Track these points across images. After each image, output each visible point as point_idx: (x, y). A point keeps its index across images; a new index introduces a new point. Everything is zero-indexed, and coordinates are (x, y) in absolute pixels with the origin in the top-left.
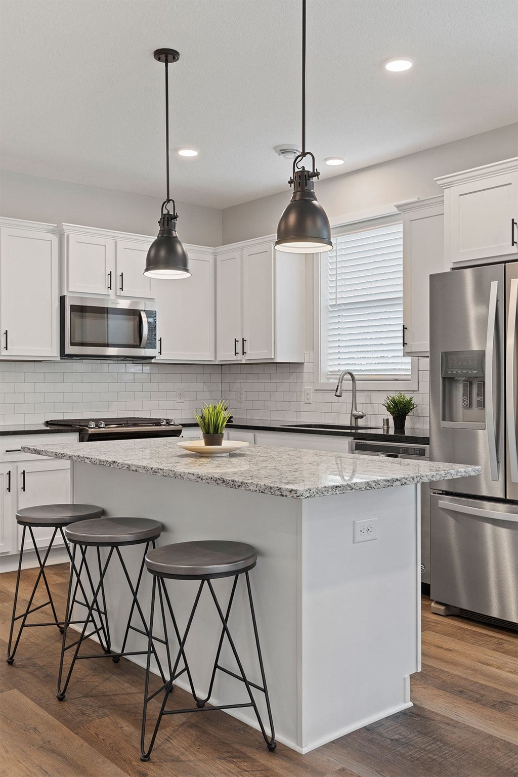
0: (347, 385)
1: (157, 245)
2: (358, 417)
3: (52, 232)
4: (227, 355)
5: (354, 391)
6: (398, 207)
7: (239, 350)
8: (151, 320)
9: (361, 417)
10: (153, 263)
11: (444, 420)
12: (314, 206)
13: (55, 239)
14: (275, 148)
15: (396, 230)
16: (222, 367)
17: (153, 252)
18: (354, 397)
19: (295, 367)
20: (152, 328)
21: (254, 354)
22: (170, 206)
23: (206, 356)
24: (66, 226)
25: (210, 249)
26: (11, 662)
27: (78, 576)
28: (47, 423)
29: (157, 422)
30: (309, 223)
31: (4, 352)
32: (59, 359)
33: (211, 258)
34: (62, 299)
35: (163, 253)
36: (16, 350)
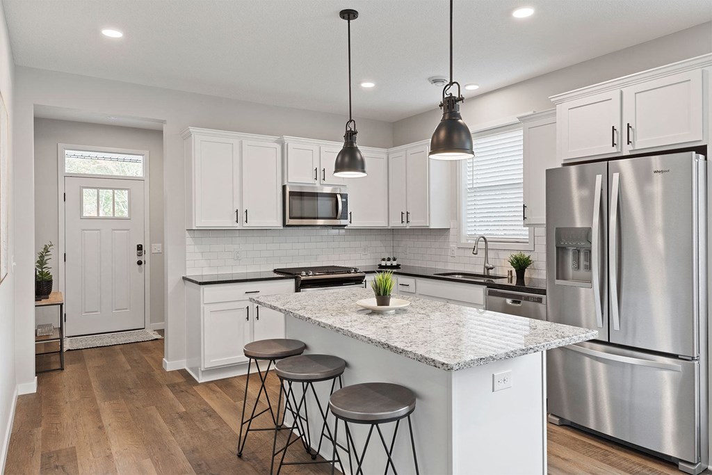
0: (482, 244)
1: (342, 153)
2: (488, 269)
3: (277, 142)
4: (396, 223)
5: (486, 249)
6: (519, 118)
7: (405, 220)
8: (344, 200)
9: (492, 269)
10: (340, 167)
11: (557, 279)
12: (459, 123)
13: (279, 147)
14: (429, 79)
15: (518, 136)
16: (393, 232)
17: (339, 159)
18: (486, 254)
19: (443, 232)
21: (415, 222)
22: (352, 125)
23: (381, 223)
24: (287, 139)
25: (385, 150)
26: (240, 456)
27: (287, 397)
28: (275, 271)
29: (348, 270)
30: (456, 137)
31: (245, 224)
32: (282, 228)
33: (385, 156)
34: (284, 187)
35: (347, 159)
36: (253, 223)
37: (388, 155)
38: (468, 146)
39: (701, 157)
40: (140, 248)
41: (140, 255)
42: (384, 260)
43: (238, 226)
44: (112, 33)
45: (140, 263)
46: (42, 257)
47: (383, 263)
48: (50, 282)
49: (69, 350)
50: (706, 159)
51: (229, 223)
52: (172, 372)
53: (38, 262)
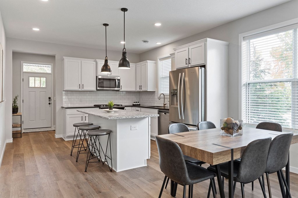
2: (165, 105)
3: (94, 61)
4: (138, 90)
5: (164, 98)
6: (170, 54)
7: (140, 88)
8: (119, 81)
9: (166, 104)
11: (172, 105)
13: (95, 63)
14: (143, 41)
16: (139, 93)
17: (103, 68)
18: (164, 100)
20: (119, 83)
21: (143, 89)
22: (106, 58)
23: (133, 89)
24: (97, 60)
26: (71, 155)
28: (94, 105)
29: (119, 105)
30: (125, 63)
31: (83, 89)
32: (96, 91)
34: (97, 77)
36: (85, 89)
37: (136, 65)
38: (128, 65)
39: (203, 68)
40: (50, 98)
41: (50, 101)
42: (134, 102)
43: (80, 90)
44: (36, 29)
45: (50, 104)
46: (15, 100)
47: (134, 104)
48: (17, 109)
49: (24, 133)
50: (205, 69)
51: (76, 88)
52: (57, 138)
53: (13, 102)
